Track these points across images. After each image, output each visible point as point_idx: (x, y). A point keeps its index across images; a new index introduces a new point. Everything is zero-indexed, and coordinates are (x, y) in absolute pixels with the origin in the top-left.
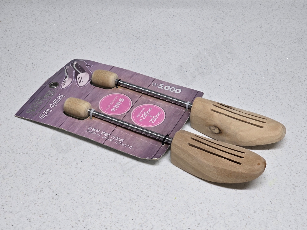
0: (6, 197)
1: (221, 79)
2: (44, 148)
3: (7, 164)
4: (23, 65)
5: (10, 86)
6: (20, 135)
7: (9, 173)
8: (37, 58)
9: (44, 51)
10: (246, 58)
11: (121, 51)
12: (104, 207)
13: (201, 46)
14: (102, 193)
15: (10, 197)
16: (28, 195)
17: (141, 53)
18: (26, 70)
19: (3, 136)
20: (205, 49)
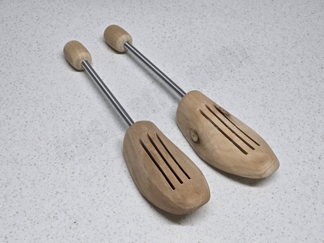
0: (9, 225)
1: (274, 64)
2: (56, 158)
3: (10, 179)
4: (25, 44)
5: (10, 73)
6: (25, 139)
7: (13, 192)
8: (42, 35)
9: (52, 26)
10: (304, 36)
11: (148, 26)
12: (136, 240)
13: (247, 20)
14: (133, 220)
15: (15, 226)
16: (38, 223)
17: (173, 29)
18: (30, 51)
19: (4, 140)
20: (252, 24)
